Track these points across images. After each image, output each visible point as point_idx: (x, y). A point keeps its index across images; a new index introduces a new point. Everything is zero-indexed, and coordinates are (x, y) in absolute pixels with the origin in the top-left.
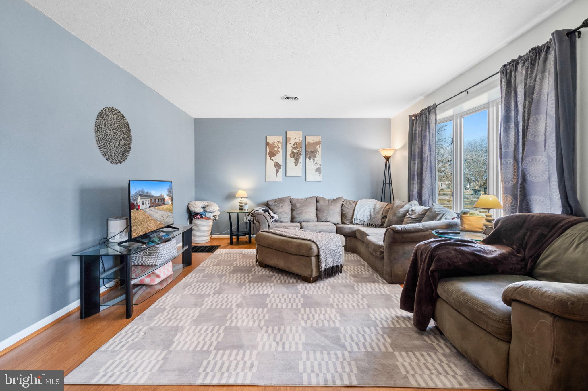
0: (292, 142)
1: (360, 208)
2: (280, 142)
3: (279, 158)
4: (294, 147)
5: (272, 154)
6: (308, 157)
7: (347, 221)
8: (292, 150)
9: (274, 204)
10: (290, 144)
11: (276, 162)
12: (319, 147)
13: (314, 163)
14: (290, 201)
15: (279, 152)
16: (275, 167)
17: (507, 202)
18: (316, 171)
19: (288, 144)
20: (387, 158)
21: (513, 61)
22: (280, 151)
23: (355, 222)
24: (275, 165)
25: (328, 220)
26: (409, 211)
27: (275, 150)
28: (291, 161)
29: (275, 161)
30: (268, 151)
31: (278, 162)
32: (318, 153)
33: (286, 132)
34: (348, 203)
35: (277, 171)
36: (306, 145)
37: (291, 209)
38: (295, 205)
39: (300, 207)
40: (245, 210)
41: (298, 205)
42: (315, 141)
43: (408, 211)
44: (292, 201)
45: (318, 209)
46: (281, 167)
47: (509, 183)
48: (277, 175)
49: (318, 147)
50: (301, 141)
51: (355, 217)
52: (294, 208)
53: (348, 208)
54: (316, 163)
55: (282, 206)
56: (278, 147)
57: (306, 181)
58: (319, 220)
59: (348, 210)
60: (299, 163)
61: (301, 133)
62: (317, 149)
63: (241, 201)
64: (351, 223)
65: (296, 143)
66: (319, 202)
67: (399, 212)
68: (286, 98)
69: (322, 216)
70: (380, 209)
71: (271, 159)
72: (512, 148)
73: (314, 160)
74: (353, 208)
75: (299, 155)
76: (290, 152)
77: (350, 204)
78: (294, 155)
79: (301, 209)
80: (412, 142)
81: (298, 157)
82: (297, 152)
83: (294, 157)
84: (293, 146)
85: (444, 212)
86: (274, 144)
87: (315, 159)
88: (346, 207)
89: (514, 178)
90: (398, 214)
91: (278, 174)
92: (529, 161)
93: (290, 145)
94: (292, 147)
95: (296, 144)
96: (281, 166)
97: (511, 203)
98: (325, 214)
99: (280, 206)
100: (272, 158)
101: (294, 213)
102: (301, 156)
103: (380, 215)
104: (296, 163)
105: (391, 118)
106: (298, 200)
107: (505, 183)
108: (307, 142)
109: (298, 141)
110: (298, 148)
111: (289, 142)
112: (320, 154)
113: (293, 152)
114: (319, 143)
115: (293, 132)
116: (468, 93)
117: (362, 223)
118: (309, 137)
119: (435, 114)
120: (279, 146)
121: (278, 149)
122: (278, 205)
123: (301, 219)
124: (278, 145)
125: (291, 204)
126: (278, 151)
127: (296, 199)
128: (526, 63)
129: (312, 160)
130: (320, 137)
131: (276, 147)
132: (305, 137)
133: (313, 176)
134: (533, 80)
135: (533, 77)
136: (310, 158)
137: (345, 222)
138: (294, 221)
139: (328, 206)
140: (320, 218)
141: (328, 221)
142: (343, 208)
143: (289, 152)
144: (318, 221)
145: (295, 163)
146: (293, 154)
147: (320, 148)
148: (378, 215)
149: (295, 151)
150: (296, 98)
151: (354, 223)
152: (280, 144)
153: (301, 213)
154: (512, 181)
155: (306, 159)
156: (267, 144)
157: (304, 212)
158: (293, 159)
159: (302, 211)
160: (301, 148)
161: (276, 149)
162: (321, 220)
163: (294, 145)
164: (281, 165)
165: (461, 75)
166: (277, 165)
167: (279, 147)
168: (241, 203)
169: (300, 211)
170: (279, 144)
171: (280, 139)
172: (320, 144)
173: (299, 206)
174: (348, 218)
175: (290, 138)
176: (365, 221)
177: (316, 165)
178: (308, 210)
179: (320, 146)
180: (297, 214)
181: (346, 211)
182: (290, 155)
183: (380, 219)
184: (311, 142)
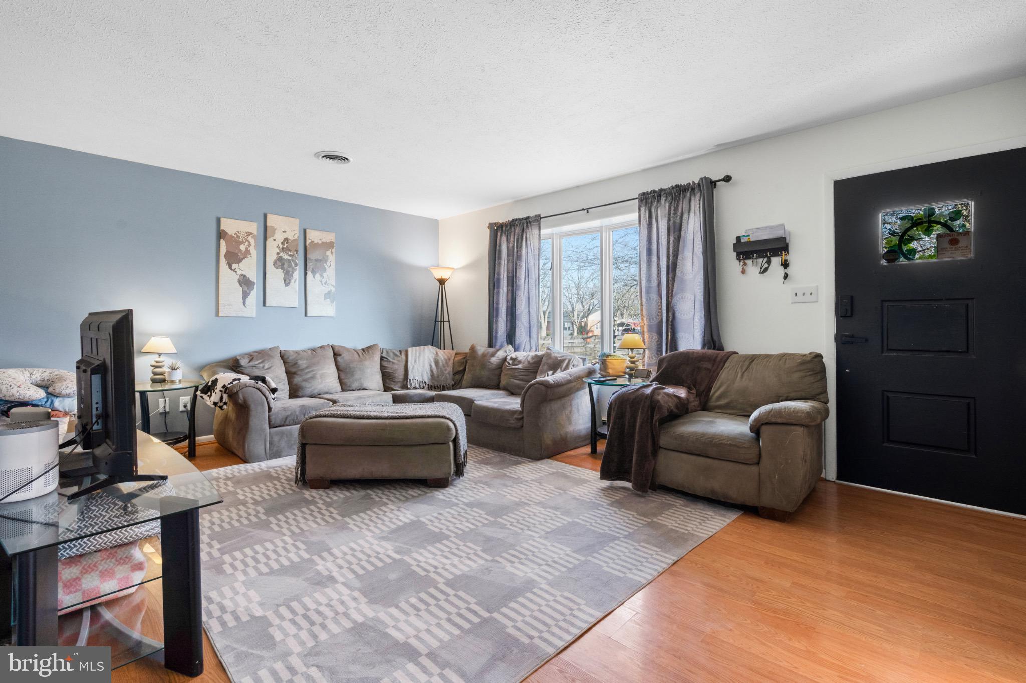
0: (279, 237)
1: (415, 361)
2: (251, 233)
3: (249, 267)
4: (283, 248)
5: (234, 258)
6: (311, 269)
7: (395, 385)
8: (278, 254)
9: (251, 363)
10: (274, 240)
11: (244, 276)
12: (332, 253)
13: (321, 282)
14: (282, 357)
15: (250, 254)
16: (241, 286)
17: (653, 340)
18: (325, 298)
19: (269, 242)
20: (442, 282)
21: (654, 191)
22: (251, 252)
23: (411, 384)
24: (239, 281)
25: (365, 386)
26: (508, 360)
27: (241, 250)
28: (275, 276)
29: (239, 272)
30: (223, 249)
31: (248, 276)
32: (328, 263)
33: (265, 216)
34: (391, 354)
35: (245, 295)
36: (305, 247)
37: (286, 373)
38: (296, 364)
39: (307, 368)
40: (173, 382)
41: (302, 363)
42: (324, 240)
43: (505, 359)
44: (285, 357)
45: (341, 368)
46: (255, 286)
47: (653, 320)
48: (244, 304)
49: (328, 253)
50: (296, 237)
51: (410, 377)
52: (293, 370)
53: (393, 363)
54: (325, 283)
55: (269, 368)
56: (247, 243)
57: (306, 315)
58: (345, 388)
59: (396, 367)
60: (292, 281)
61: (297, 221)
62: (328, 256)
63: (157, 362)
64: (405, 387)
65: (286, 239)
66: (340, 355)
67: (490, 362)
68: (323, 156)
69: (351, 380)
70: (448, 360)
71: (230, 268)
72: (655, 283)
73: (321, 276)
74: (404, 363)
75: (293, 265)
76: (275, 257)
77: (396, 355)
78: (283, 264)
79: (312, 371)
80: (495, 262)
81: (290, 269)
82: (290, 258)
83: (282, 268)
84: (281, 246)
85: (569, 357)
86: (238, 237)
87: (325, 274)
88: (390, 361)
89: (658, 315)
90: (489, 365)
91: (248, 301)
92: (679, 298)
93: (275, 244)
94: (278, 247)
95: (287, 243)
96: (254, 283)
97: (657, 342)
98: (357, 376)
99: (266, 367)
100: (234, 266)
101: (297, 380)
102: (297, 267)
103: (449, 370)
104: (287, 281)
105: (438, 218)
106: (297, 353)
107: (650, 320)
108: (308, 242)
109: (291, 237)
110: (290, 251)
111: (273, 235)
112: (333, 266)
113: (281, 257)
114: (330, 245)
115: (280, 217)
116: (588, 212)
117: (422, 386)
118: (313, 231)
119: (537, 228)
120: (249, 242)
121: (247, 248)
122: (261, 365)
123: (314, 390)
124: (247, 240)
125: (284, 363)
126: (247, 252)
127: (293, 351)
128: (670, 198)
129: (317, 275)
130: (333, 234)
131: (242, 243)
132: (305, 231)
133: (320, 307)
134: (679, 217)
135: (679, 213)
136: (313, 272)
137: (392, 386)
138: (300, 394)
139: (361, 361)
140: (349, 384)
141: (364, 389)
142: (385, 364)
143: (271, 258)
144: (343, 390)
145: (285, 280)
146: (280, 262)
147: (334, 254)
148: (446, 370)
149: (285, 257)
150: (345, 159)
151: (409, 386)
152: (252, 237)
153: (313, 378)
154: (656, 318)
155: (306, 274)
156: (221, 234)
157: (318, 376)
158: (280, 271)
159: (315, 374)
160: (297, 251)
161: (243, 247)
162: (351, 389)
163: (282, 243)
164: (255, 281)
165: (578, 187)
166: (245, 282)
167: (249, 245)
168: (156, 367)
169: (309, 375)
170: (250, 238)
171: (254, 227)
172: (333, 248)
173: (305, 366)
174: (396, 380)
175: (274, 230)
176: (425, 382)
177: (326, 286)
178: (324, 371)
179: (333, 250)
180: (304, 380)
181: (390, 368)
182: (275, 263)
183: (451, 375)
184: (316, 242)
